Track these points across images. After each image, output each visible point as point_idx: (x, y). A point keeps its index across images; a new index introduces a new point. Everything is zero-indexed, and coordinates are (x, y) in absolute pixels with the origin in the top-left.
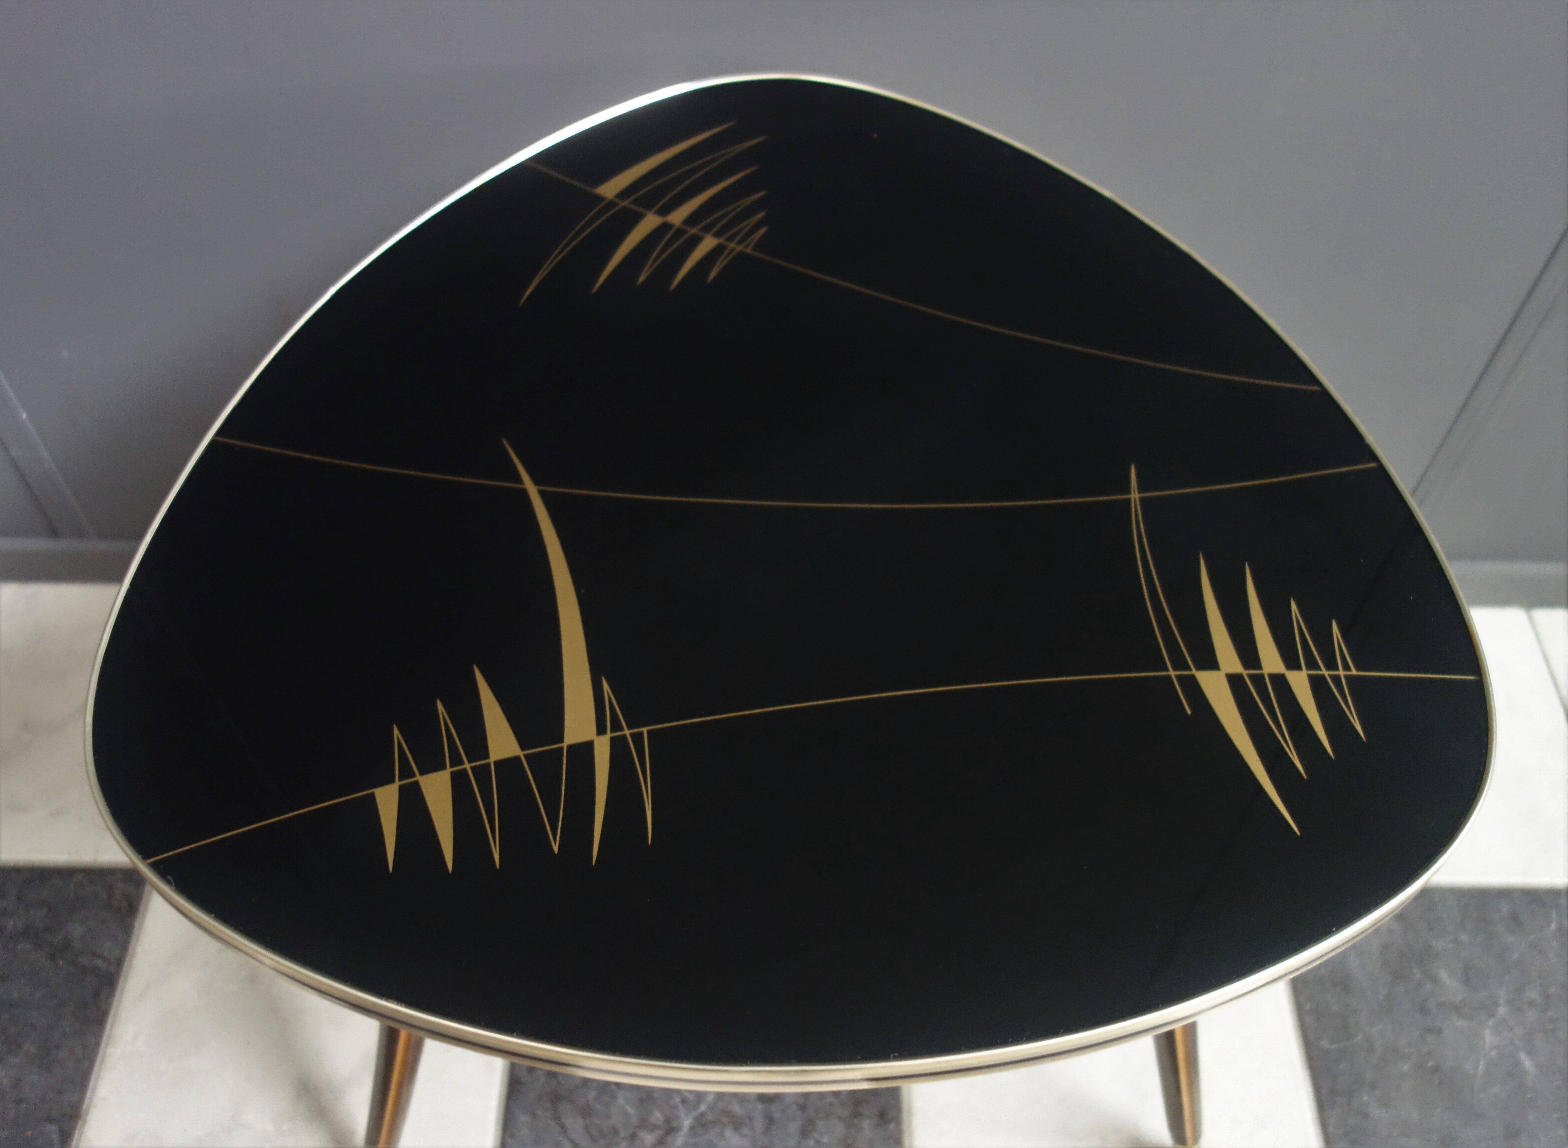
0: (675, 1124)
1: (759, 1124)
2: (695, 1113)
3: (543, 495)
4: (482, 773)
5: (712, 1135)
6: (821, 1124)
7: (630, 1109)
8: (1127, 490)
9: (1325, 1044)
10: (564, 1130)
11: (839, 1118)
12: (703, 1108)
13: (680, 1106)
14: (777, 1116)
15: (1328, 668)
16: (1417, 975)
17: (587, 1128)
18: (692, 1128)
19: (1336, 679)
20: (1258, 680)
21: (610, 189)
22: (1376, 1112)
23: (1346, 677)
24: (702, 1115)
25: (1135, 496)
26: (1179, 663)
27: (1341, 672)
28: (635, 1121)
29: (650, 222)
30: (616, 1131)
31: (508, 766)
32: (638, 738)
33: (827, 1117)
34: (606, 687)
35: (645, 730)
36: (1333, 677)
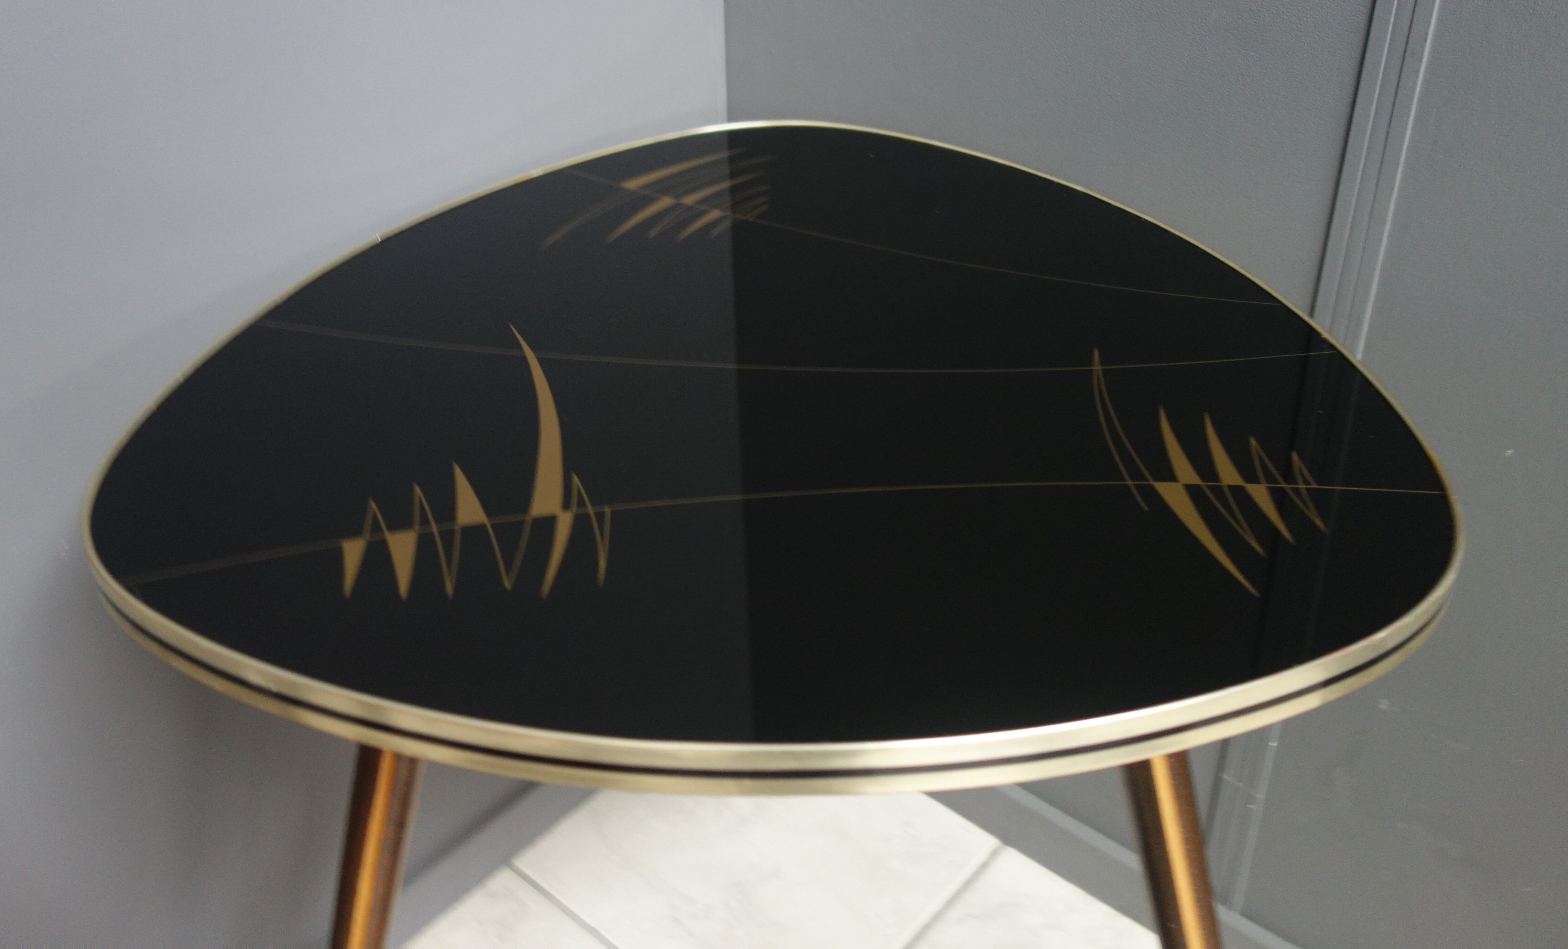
3: (540, 360)
4: (447, 537)
8: (1091, 364)
15: (1287, 481)
19: (1297, 491)
20: (1218, 491)
21: (633, 184)
23: (1308, 490)
25: (1097, 367)
26: (1136, 474)
27: (1302, 486)
29: (666, 202)
31: (474, 532)
32: (600, 516)
34: (576, 479)
35: (607, 510)
36: (1293, 489)
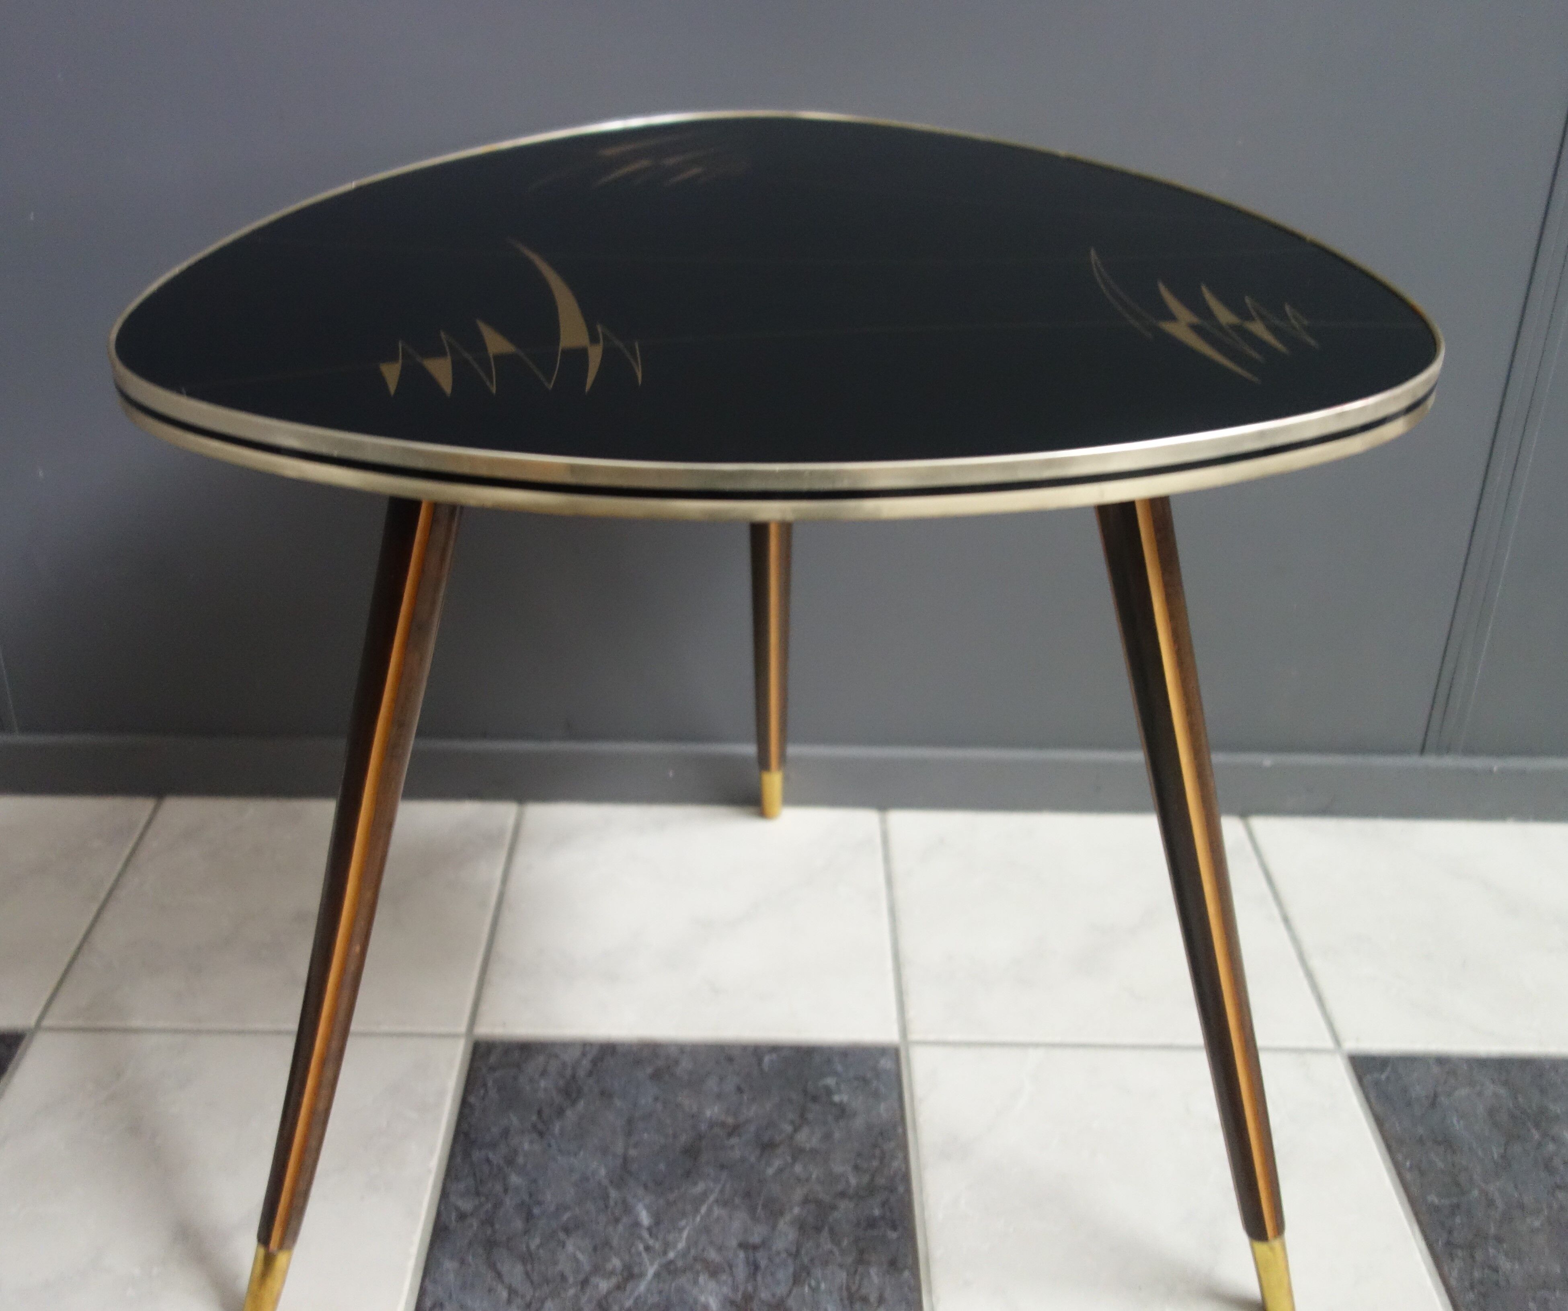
0: (636, 1270)
1: (741, 1271)
2: (664, 1260)
5: (683, 1280)
6: (818, 1272)
7: (580, 1256)
9: (1433, 1198)
10: (499, 1276)
11: (841, 1266)
12: (671, 1255)
13: (644, 1255)
14: (763, 1263)
16: (1536, 1135)
17: (527, 1274)
18: (657, 1275)
22: (1505, 1265)
24: (671, 1262)
28: (587, 1267)
30: (563, 1277)
33: (825, 1263)
